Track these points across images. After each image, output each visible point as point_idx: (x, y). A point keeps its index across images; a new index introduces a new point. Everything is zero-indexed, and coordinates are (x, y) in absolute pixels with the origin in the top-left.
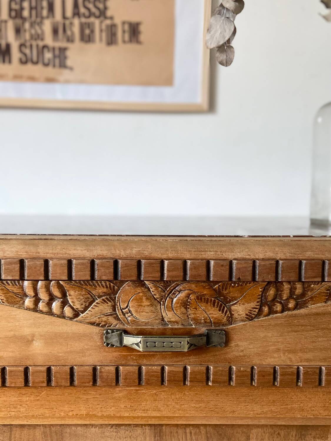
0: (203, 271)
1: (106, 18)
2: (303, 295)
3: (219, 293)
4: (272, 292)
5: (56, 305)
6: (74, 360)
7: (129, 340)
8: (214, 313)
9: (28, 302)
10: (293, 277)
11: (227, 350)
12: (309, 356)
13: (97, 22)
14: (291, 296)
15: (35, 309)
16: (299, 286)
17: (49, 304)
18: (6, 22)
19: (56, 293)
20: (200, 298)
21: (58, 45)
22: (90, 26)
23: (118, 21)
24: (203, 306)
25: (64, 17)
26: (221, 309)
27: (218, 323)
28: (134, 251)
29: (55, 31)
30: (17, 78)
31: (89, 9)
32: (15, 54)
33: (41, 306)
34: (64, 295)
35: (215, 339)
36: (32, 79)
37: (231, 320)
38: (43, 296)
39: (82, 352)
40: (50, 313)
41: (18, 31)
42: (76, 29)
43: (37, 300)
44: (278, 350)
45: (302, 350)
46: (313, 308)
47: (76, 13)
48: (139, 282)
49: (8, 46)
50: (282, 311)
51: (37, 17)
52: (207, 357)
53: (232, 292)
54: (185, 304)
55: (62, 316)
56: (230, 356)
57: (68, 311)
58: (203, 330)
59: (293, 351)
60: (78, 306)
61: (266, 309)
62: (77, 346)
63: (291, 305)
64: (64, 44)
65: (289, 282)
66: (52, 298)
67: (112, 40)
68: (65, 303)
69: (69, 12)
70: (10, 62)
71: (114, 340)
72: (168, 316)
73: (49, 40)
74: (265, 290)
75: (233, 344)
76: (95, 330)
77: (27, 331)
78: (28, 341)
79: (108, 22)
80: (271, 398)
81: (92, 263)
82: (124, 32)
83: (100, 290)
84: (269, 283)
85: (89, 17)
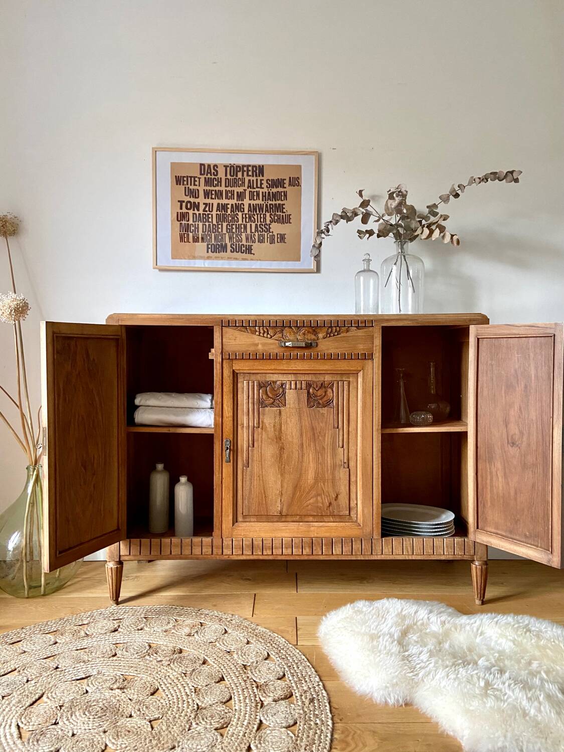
0: (310, 323)
1: (270, 232)
2: (340, 331)
3: (314, 331)
4: (330, 330)
5: (265, 335)
6: (271, 351)
7: (287, 344)
8: (313, 337)
9: (257, 333)
10: (336, 325)
11: (317, 348)
12: (342, 350)
13: (266, 234)
14: (336, 331)
15: (259, 335)
16: (338, 328)
17: (263, 334)
18: (225, 234)
19: (266, 330)
20: (308, 332)
21: (247, 244)
22: (263, 236)
23: (275, 234)
24: (309, 335)
25: (251, 232)
26: (315, 335)
27: (314, 340)
28: (288, 318)
29: (247, 239)
30: (229, 258)
31: (262, 229)
32: (229, 248)
33: (261, 335)
34: (268, 331)
35: (313, 344)
36: (236, 259)
37: (318, 339)
38: (262, 331)
39: (273, 349)
40: (264, 337)
41: (230, 238)
42: (256, 237)
43: (260, 333)
44: (332, 348)
45: (340, 348)
46: (342, 335)
47: (257, 230)
48: (290, 327)
49: (226, 245)
50: (334, 336)
51: (239, 232)
52: (310, 350)
53: (318, 330)
54: (304, 334)
55: (267, 337)
56: (319, 350)
57: (269, 336)
58: (310, 342)
59: (337, 348)
60: (272, 335)
61: (328, 335)
62: (272, 347)
63: (336, 334)
64: (251, 244)
65: (335, 327)
66: (264, 332)
67: (272, 242)
68: (268, 334)
69: (253, 231)
70: (226, 252)
71: (283, 344)
72: (299, 338)
73: (244, 242)
74: (328, 329)
75: (319, 346)
76: (277, 342)
77: (257, 342)
78: (257, 345)
79: (271, 234)
80: (332, 364)
81: (277, 321)
82: (278, 238)
83: (279, 330)
84: (329, 327)
85: (262, 232)
